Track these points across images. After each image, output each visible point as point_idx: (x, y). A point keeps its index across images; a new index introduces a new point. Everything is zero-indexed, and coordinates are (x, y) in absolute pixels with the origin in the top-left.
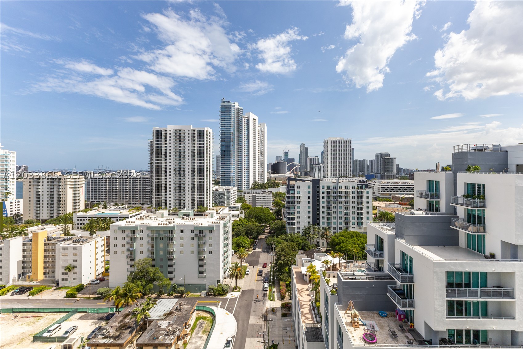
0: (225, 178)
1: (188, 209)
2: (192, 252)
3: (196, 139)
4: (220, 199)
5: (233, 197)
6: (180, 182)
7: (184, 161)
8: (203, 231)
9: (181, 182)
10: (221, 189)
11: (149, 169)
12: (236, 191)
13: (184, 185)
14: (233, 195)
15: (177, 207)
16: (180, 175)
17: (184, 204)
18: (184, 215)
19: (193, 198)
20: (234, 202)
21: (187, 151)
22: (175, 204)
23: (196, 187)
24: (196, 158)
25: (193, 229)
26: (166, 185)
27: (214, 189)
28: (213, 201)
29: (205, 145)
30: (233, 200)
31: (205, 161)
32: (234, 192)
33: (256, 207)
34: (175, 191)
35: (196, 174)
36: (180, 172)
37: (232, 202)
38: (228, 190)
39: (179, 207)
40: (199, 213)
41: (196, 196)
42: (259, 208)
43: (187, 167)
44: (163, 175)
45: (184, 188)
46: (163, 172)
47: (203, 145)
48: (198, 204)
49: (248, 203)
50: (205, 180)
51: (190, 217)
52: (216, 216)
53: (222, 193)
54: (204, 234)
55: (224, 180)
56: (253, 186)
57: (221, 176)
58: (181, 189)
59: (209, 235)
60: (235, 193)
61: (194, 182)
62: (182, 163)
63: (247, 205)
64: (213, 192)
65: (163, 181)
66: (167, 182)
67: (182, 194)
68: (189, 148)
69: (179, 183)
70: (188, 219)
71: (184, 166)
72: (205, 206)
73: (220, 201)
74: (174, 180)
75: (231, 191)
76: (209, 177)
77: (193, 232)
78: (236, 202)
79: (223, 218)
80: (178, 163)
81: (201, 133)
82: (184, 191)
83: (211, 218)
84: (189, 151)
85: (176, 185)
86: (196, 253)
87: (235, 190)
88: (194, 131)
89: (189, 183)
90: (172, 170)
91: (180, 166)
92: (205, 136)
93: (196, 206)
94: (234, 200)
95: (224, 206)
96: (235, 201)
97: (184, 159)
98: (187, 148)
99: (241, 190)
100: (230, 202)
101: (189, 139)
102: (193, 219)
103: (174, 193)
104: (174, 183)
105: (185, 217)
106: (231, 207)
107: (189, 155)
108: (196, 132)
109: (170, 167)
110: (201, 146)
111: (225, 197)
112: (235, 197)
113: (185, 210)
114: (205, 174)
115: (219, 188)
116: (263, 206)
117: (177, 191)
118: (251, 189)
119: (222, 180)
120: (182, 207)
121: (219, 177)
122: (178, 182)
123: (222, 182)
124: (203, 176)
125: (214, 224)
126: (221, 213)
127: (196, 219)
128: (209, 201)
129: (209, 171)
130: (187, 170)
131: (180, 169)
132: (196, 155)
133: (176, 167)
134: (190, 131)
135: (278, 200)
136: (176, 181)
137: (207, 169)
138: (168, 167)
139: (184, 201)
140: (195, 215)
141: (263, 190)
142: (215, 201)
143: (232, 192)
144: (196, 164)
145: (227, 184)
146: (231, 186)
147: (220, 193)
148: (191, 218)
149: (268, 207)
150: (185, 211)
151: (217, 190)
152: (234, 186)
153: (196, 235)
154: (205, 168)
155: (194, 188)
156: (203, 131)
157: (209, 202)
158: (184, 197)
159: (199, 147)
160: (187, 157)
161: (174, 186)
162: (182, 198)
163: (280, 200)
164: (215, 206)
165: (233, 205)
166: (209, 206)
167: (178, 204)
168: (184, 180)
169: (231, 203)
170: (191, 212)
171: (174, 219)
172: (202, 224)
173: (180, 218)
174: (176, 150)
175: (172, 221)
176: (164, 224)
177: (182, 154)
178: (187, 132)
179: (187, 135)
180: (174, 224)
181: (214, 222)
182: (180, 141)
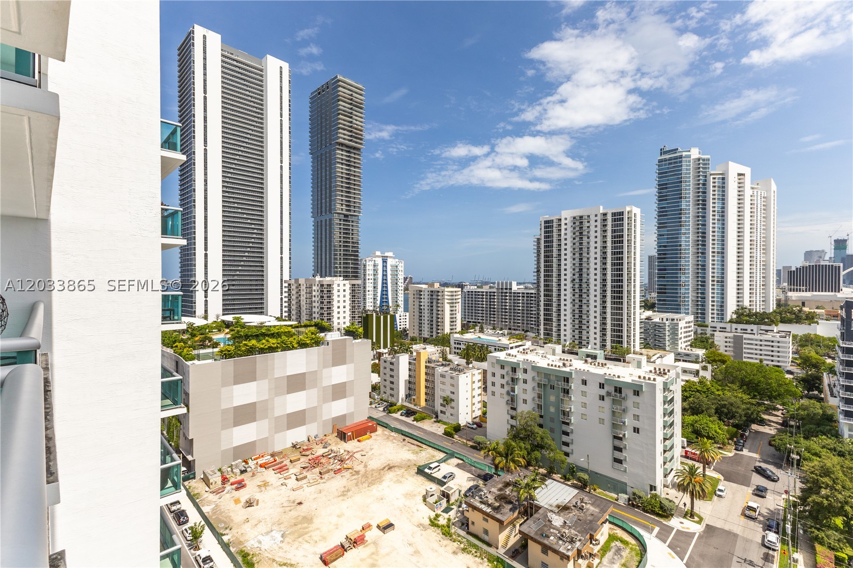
0: (667, 297)
1: (595, 347)
2: (602, 421)
3: (609, 228)
4: (655, 335)
5: (686, 335)
6: (580, 301)
7: (588, 267)
8: (620, 389)
9: (583, 302)
10: (657, 317)
11: (534, 280)
12: (692, 324)
13: (588, 306)
14: (683, 330)
15: (577, 342)
16: (581, 290)
17: (588, 338)
18: (588, 356)
19: (604, 330)
20: (686, 344)
21: (592, 250)
22: (574, 336)
23: (609, 310)
24: (609, 261)
25: (602, 381)
26: (559, 305)
27: (643, 317)
28: (640, 338)
29: (625, 238)
30: (683, 340)
31: (625, 266)
32: (688, 325)
33: (744, 362)
34: (574, 316)
35: (609, 288)
36: (580, 285)
37: (684, 345)
38: (673, 320)
39: (579, 342)
40: (614, 356)
41: (609, 327)
42: (753, 365)
43: (592, 277)
44: (555, 289)
45: (588, 311)
46: (554, 284)
47: (622, 237)
48: (613, 342)
49: (722, 350)
50: (625, 300)
51: (598, 360)
52: (646, 367)
53: (659, 326)
54: (623, 395)
55: (664, 300)
56: (734, 316)
57: (658, 293)
58: (583, 312)
59: (631, 399)
60: (689, 327)
61: (604, 302)
62: (585, 270)
63: (720, 355)
64: (641, 322)
65: (555, 299)
66: (560, 300)
67: (584, 322)
68: (596, 245)
69: (580, 304)
70: (595, 365)
71: (588, 275)
72: (625, 345)
73: (655, 340)
74: (571, 298)
75: (680, 322)
76: (633, 295)
77: (603, 388)
78: (691, 346)
79: (662, 373)
80: (577, 270)
81: (618, 217)
82: (588, 317)
83: (637, 369)
84: (596, 250)
85: (574, 305)
86: (608, 423)
87: (689, 322)
88: (606, 214)
89: (596, 304)
90: (568, 282)
91: (581, 275)
92: (626, 221)
93: (609, 344)
94: (686, 341)
95: (665, 350)
96: (689, 343)
97: (588, 264)
98: (592, 245)
99: (704, 322)
100: (677, 344)
101: (596, 229)
102: (602, 366)
103: (571, 318)
104: (571, 303)
105: (589, 360)
106: (679, 354)
107: (596, 256)
108: (609, 217)
109: (565, 277)
110: (618, 239)
111: (667, 333)
112: (689, 336)
113: (589, 347)
114: (625, 289)
115: (654, 315)
116: (765, 362)
117: (577, 316)
118: (731, 321)
119: (659, 300)
120: (584, 343)
121: (654, 295)
122: (577, 301)
123: (658, 304)
124: (621, 292)
125: (643, 380)
126: (658, 361)
127: (608, 366)
128: (632, 338)
129: (633, 284)
130: (592, 282)
131: (582, 280)
132: (609, 256)
133: (574, 277)
134: (599, 216)
135: (810, 352)
136: (574, 300)
137: (629, 280)
138: (563, 277)
139: (588, 332)
140: (606, 359)
141: (763, 327)
142: (645, 339)
143: (682, 324)
144: (609, 272)
145: (672, 309)
146: (680, 313)
147: (655, 326)
148: (599, 363)
149: (778, 366)
150: (589, 350)
151: (648, 318)
152: (687, 314)
153: (609, 394)
154: (625, 278)
155: (605, 313)
156: (622, 213)
157: (632, 340)
158: (588, 327)
159: (614, 242)
160: (592, 261)
161: (571, 308)
162: (584, 327)
163: (817, 353)
164: (644, 348)
165: (684, 351)
166: (632, 346)
167: (577, 337)
168: (587, 298)
169: (680, 345)
170: (600, 353)
171: (571, 360)
172: (619, 377)
173: (581, 359)
174: (574, 249)
175: (568, 363)
176: (555, 366)
177: (585, 254)
178: (593, 218)
179: (593, 223)
180: (571, 368)
181: (642, 378)
182: (581, 233)
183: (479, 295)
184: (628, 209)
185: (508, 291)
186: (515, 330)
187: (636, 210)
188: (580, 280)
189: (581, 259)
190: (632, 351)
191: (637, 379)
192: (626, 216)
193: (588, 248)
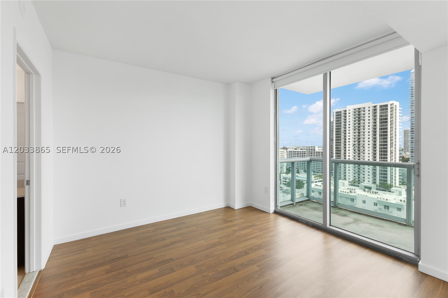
1: (369, 183)
3: (378, 114)
6: (359, 157)
9: (361, 157)
16: (359, 151)
18: (366, 187)
22: (354, 177)
24: (378, 134)
25: (376, 202)
29: (389, 120)
31: (389, 136)
35: (378, 149)
36: (359, 148)
39: (358, 180)
41: (378, 172)
43: (366, 143)
44: (342, 150)
46: (342, 147)
47: (387, 119)
48: (381, 180)
50: (389, 156)
51: (372, 190)
54: (390, 210)
61: (375, 157)
62: (361, 139)
64: (400, 169)
65: (342, 156)
66: (346, 156)
67: (361, 169)
68: (369, 125)
70: (370, 192)
71: (364, 142)
72: (389, 182)
74: (353, 155)
76: (394, 153)
77: (377, 205)
80: (357, 139)
81: (384, 108)
83: (398, 196)
84: (369, 127)
85: (355, 159)
88: (376, 107)
89: (369, 158)
90: (351, 146)
91: (359, 142)
92: (389, 110)
93: (378, 182)
97: (364, 136)
98: (367, 124)
101: (369, 115)
102: (375, 193)
103: (353, 166)
104: (353, 157)
105: (367, 190)
107: (369, 131)
108: (378, 108)
109: (349, 143)
110: (384, 121)
114: (389, 150)
120: (361, 180)
122: (357, 156)
124: (386, 152)
127: (379, 193)
129: (394, 147)
130: (366, 146)
131: (360, 144)
132: (378, 130)
133: (355, 143)
134: (371, 108)
136: (355, 156)
138: (347, 143)
139: (364, 175)
144: (378, 140)
148: (373, 192)
150: (366, 183)
153: (380, 209)
154: (389, 143)
156: (386, 106)
159: (381, 122)
162: (361, 171)
167: (357, 177)
168: (363, 155)
170: (373, 186)
171: (355, 190)
172: (387, 200)
173: (362, 189)
174: (355, 127)
175: (353, 191)
176: (345, 192)
177: (362, 130)
178: (367, 109)
179: (367, 112)
180: (355, 193)
181: (403, 201)
182: (359, 118)
183: (296, 153)
184: (391, 102)
185: (313, 151)
186: (317, 172)
187: (396, 103)
188: (358, 144)
189: (359, 133)
190: (394, 186)
191: (399, 201)
192: (389, 107)
193: (364, 126)
